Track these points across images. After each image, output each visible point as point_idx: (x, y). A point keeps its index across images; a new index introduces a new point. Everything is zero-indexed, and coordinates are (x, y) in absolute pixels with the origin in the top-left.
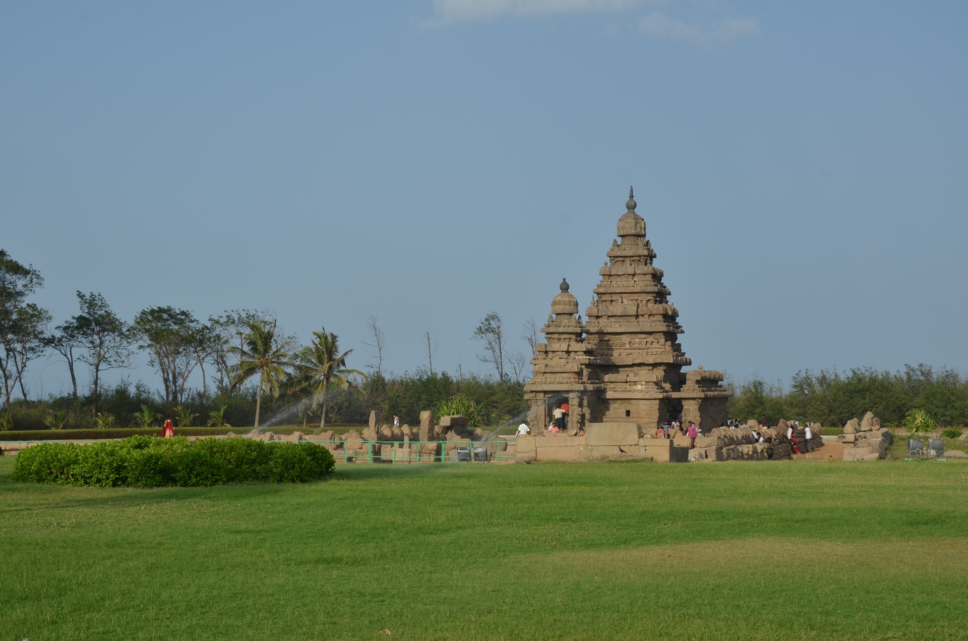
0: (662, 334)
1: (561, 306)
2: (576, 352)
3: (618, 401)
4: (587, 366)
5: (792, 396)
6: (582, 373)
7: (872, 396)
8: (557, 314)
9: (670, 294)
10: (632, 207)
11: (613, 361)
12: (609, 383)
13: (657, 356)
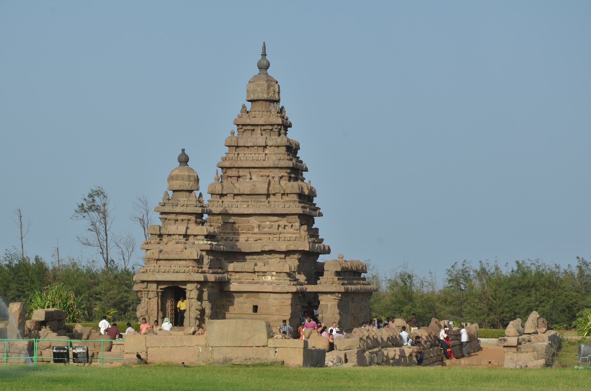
0: (297, 217)
1: (178, 182)
2: (195, 236)
3: (244, 295)
4: (209, 252)
5: (445, 292)
6: (203, 261)
7: (538, 293)
8: (174, 191)
9: (306, 170)
10: (264, 67)
11: (239, 247)
12: (233, 273)
13: (290, 242)
